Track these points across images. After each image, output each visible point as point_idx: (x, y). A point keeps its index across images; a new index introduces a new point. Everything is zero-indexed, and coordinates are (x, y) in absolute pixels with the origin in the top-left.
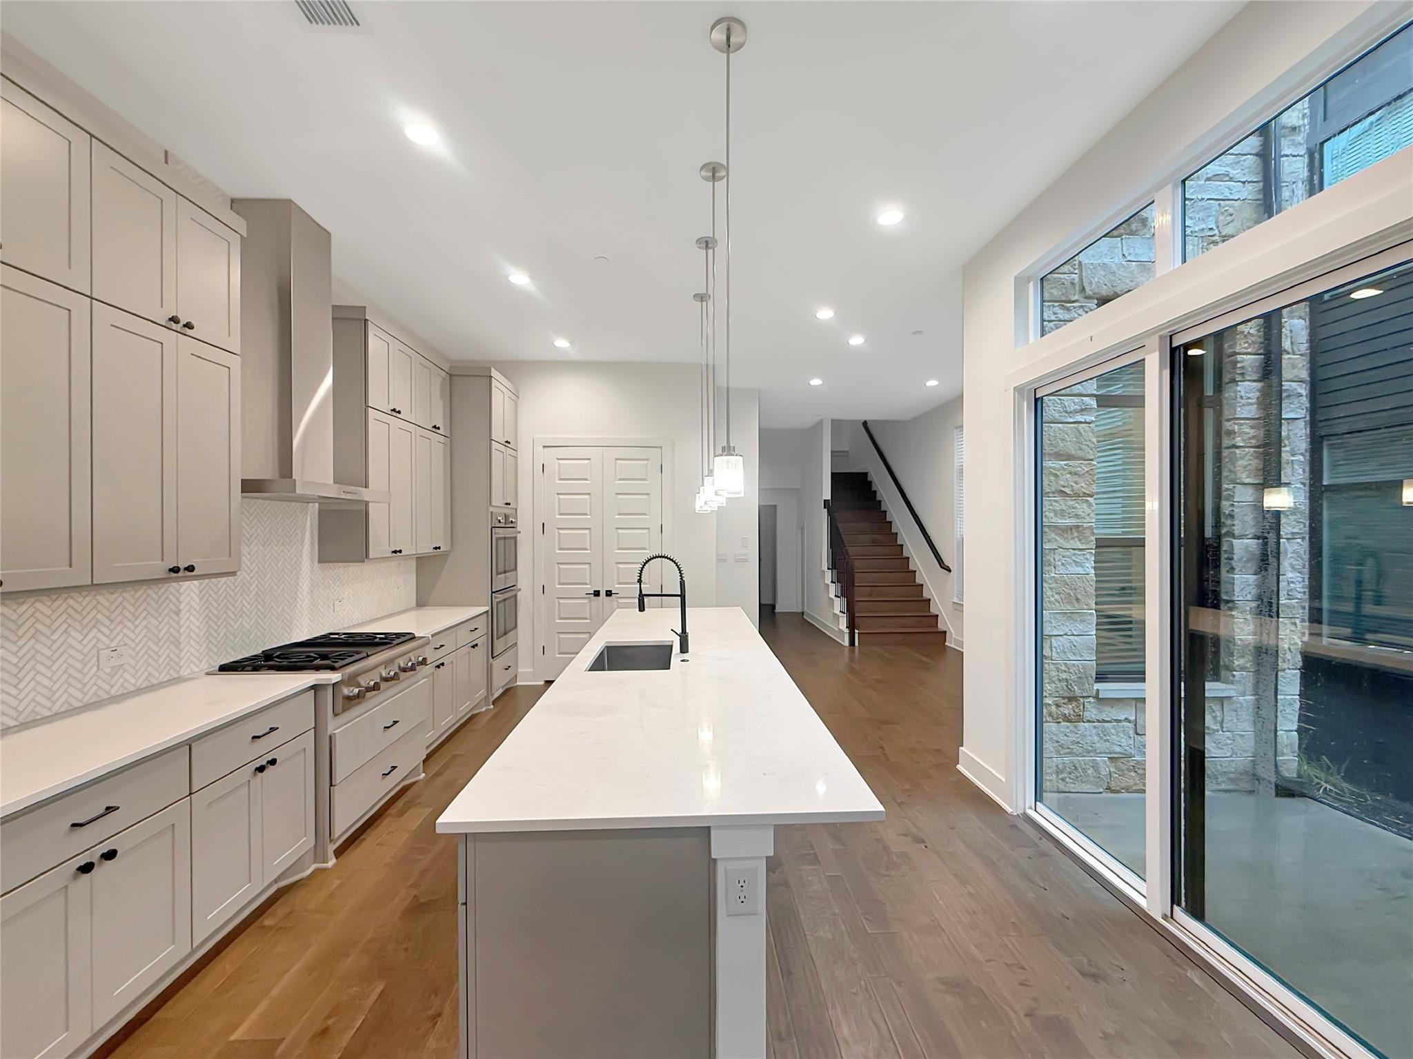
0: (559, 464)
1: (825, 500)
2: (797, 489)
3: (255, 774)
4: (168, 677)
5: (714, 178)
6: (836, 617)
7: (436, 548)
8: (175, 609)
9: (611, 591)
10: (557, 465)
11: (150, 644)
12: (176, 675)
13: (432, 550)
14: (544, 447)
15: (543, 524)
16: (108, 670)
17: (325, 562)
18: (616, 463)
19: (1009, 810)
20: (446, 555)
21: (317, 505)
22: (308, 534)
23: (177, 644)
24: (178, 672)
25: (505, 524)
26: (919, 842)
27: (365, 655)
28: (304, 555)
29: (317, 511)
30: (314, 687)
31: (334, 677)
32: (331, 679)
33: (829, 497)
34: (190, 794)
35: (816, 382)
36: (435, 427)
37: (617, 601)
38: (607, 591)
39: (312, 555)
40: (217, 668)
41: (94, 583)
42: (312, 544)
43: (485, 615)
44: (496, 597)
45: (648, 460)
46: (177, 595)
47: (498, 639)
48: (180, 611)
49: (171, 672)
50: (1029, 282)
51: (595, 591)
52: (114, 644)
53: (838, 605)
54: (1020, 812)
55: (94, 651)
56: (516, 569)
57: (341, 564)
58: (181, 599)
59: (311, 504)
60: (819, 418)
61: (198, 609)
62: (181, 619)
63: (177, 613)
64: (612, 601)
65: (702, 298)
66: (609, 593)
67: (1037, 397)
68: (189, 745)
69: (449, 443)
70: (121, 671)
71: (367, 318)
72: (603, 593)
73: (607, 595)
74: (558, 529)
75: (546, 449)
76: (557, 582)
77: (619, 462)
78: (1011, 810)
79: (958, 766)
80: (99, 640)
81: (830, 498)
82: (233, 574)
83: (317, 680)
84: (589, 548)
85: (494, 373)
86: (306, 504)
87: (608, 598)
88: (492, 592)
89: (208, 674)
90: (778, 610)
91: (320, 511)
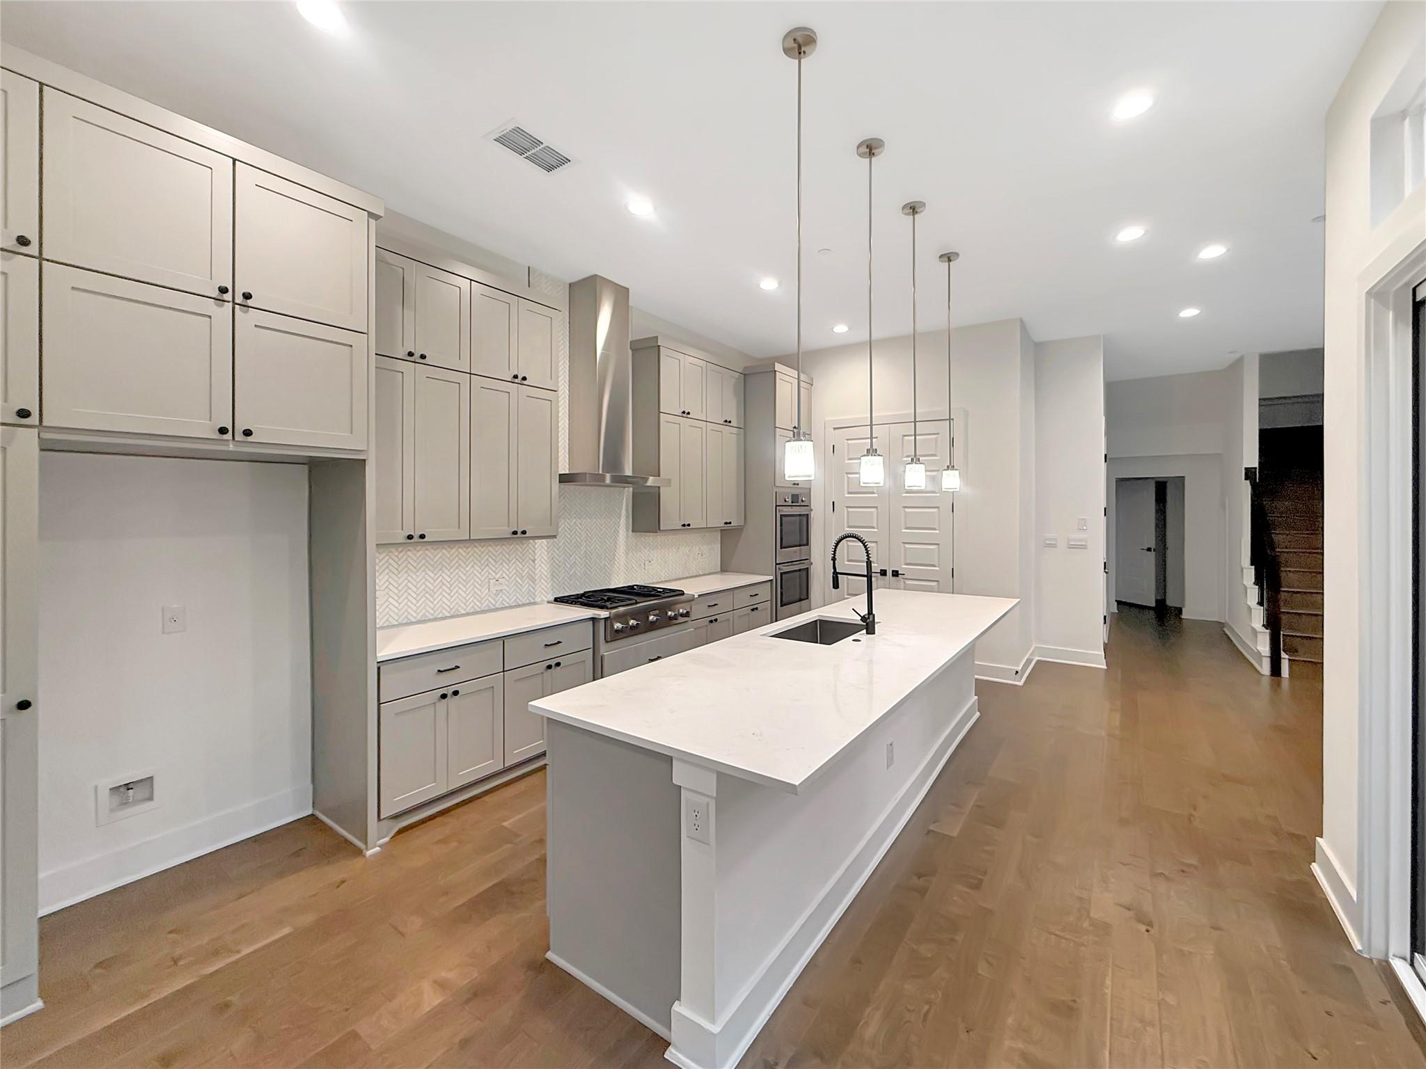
0: (848, 444)
1: (1246, 469)
2: (1219, 454)
3: (546, 670)
4: (528, 601)
5: (871, 154)
6: (1255, 632)
7: (726, 523)
8: (533, 558)
9: (897, 571)
10: (846, 444)
11: (518, 579)
12: (532, 601)
13: (723, 525)
14: (835, 429)
15: (833, 502)
16: (494, 592)
17: (637, 532)
18: (903, 439)
19: (1357, 945)
20: (739, 529)
21: (631, 489)
22: (624, 512)
23: (534, 581)
24: (534, 599)
25: (792, 502)
26: (1140, 921)
27: (634, 601)
28: (621, 527)
29: (631, 494)
30: (593, 619)
31: (604, 614)
32: (600, 615)
33: (1255, 463)
34: (504, 671)
35: (1189, 313)
36: (726, 421)
37: (905, 582)
38: (893, 571)
39: (627, 526)
40: (553, 599)
41: (472, 538)
42: (627, 517)
43: (769, 583)
44: (779, 569)
45: (938, 434)
46: (533, 549)
47: (781, 606)
48: (535, 560)
49: (530, 598)
50: (1404, 119)
51: (881, 570)
52: (497, 577)
53: (1258, 617)
54: (1376, 955)
55: (487, 580)
56: (807, 544)
57: (651, 534)
58: (536, 552)
59: (626, 489)
60: (1237, 356)
61: (546, 559)
62: (535, 565)
63: (534, 561)
64: (899, 581)
65: (949, 258)
66: (895, 574)
67: (1418, 299)
68: (503, 639)
69: (742, 434)
70: (501, 594)
71: (659, 344)
72: (889, 573)
73: (893, 575)
74: (847, 507)
75: (836, 431)
76: (846, 559)
77: (906, 438)
78: (1359, 947)
79: (1313, 864)
80: (490, 573)
81: (1256, 465)
82: (555, 537)
83: (594, 614)
84: (876, 527)
85: (778, 367)
86: (622, 489)
87: (895, 578)
88: (776, 564)
89: (548, 602)
90: (1183, 616)
91: (634, 494)
